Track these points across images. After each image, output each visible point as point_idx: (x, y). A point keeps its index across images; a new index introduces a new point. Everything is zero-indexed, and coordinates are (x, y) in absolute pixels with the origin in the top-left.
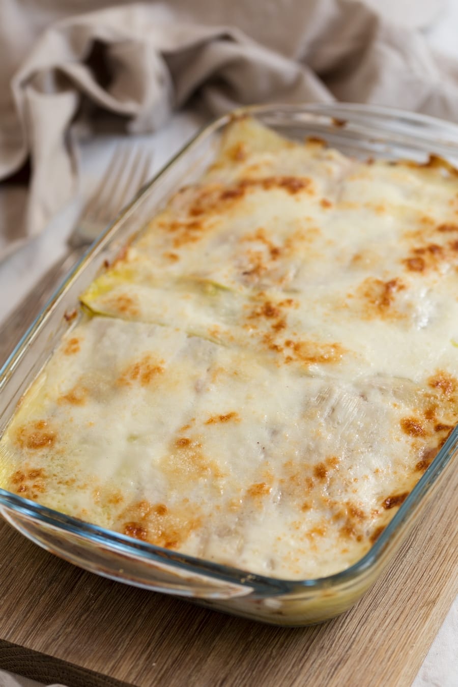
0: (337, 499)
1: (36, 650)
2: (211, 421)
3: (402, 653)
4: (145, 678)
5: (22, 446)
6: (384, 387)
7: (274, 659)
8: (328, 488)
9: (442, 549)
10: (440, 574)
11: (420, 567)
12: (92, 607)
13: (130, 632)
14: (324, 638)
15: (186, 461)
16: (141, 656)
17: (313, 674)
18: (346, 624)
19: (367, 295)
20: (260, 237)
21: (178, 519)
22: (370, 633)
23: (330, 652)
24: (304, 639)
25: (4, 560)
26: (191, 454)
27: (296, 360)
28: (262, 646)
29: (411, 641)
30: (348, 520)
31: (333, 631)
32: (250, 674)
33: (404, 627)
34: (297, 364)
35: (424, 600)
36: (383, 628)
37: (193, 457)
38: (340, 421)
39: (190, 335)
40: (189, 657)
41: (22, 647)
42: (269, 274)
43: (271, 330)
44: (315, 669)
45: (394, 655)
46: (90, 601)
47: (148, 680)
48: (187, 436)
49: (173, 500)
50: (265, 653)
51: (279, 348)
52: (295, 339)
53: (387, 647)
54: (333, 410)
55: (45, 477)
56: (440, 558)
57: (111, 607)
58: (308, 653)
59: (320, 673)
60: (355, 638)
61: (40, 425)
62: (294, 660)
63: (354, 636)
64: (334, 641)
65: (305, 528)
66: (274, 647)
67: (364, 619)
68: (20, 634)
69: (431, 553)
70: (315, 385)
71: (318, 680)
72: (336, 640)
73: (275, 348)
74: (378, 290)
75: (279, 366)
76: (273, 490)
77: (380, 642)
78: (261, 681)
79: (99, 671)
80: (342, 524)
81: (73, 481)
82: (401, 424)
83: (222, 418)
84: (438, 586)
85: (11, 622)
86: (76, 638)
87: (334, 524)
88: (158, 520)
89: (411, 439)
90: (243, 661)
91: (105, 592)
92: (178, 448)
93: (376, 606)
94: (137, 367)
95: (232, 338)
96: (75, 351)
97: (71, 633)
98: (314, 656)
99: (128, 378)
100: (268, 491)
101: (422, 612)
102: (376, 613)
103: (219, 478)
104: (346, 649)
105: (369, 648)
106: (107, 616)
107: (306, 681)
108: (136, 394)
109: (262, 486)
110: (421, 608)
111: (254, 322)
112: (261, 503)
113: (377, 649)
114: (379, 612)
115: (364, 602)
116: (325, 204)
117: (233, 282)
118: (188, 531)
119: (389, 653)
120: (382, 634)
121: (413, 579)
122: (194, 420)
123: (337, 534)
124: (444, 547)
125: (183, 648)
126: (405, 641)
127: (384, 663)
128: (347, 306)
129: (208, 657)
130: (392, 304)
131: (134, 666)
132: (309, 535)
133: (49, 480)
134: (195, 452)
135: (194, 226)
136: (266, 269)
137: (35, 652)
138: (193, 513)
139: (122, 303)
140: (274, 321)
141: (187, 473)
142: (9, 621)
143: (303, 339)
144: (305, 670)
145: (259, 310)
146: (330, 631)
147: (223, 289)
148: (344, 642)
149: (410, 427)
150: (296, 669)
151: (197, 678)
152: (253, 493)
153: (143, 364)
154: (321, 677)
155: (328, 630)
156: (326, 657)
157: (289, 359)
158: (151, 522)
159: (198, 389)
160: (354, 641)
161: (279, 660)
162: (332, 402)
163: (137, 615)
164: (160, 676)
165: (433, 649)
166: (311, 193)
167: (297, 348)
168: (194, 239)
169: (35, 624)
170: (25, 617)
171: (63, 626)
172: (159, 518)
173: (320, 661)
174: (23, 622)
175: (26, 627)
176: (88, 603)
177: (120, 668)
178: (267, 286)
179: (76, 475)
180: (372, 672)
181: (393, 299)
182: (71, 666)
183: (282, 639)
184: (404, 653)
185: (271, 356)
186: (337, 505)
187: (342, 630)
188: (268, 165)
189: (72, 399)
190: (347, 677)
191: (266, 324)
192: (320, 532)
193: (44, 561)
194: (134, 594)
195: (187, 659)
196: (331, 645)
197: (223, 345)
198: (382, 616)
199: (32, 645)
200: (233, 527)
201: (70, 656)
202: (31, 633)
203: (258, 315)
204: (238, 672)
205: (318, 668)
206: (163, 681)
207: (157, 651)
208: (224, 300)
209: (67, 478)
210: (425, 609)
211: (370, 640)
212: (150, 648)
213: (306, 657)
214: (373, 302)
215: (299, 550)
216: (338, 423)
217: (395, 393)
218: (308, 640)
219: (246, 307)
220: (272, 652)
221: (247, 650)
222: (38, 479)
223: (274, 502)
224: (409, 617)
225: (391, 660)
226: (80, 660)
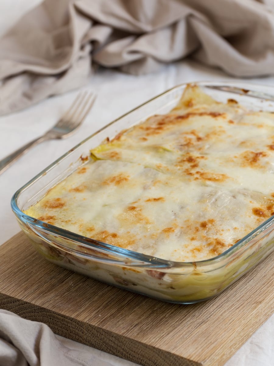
0: (211, 237)
1: (37, 305)
2: (149, 200)
3: (238, 322)
4: (94, 320)
5: (46, 208)
6: (246, 194)
7: (166, 318)
8: (207, 232)
9: (270, 281)
10: (267, 291)
11: (256, 287)
12: (71, 290)
13: (90, 302)
14: (196, 312)
15: (132, 216)
16: (93, 311)
17: (186, 326)
18: (209, 307)
19: (245, 157)
20: (193, 133)
21: (122, 240)
22: (222, 312)
23: (198, 318)
24: (185, 311)
25: (29, 268)
26: (135, 213)
27: (200, 179)
28: (161, 312)
29: (244, 317)
30: (215, 246)
31: (202, 309)
32: (152, 323)
33: (241, 311)
34: (200, 181)
35: (255, 301)
36: (230, 311)
37: (136, 214)
38: (219, 205)
39: (146, 167)
40: (120, 314)
41: (30, 303)
42: (194, 146)
43: (190, 167)
44: (188, 324)
45: (233, 322)
46: (71, 287)
47: (95, 321)
48: (135, 205)
49: (121, 232)
50: (162, 315)
51: (192, 174)
52: (202, 171)
53: (230, 318)
54: (216, 200)
55: (55, 219)
56: (268, 285)
57: (82, 291)
58: (186, 317)
59: (191, 326)
60: (213, 313)
61: (58, 200)
62: (178, 319)
63: (212, 313)
64: (201, 314)
65: (190, 248)
66: (167, 314)
67: (220, 306)
68: (30, 298)
69: (263, 282)
70: (209, 189)
71: (189, 329)
72: (203, 313)
73: (191, 174)
74: (252, 156)
75: (190, 181)
76: (177, 231)
77: (227, 316)
78: (157, 326)
79: (69, 316)
80: (211, 247)
81: (70, 221)
82: (253, 210)
83: (155, 199)
84: (264, 296)
85: (26, 293)
86: (60, 302)
87: (207, 247)
88: (111, 240)
89: (257, 217)
90: (149, 318)
91: (80, 285)
92: (129, 210)
93: (228, 301)
94: (115, 178)
95: (168, 170)
96: (83, 172)
97: (57, 299)
98: (189, 319)
99: (108, 182)
100: (173, 231)
101: (253, 306)
102: (227, 304)
103: (148, 224)
104: (207, 318)
105: (220, 318)
106: (79, 294)
107: (182, 329)
108: (112, 188)
109: (171, 228)
110: (253, 304)
111: (182, 164)
112: (169, 235)
113: (224, 319)
114: (229, 304)
115: (221, 299)
116: (231, 122)
117: (174, 148)
118: (127, 245)
119: (231, 321)
120: (228, 313)
121: (251, 292)
122: (140, 199)
123: (208, 252)
124: (271, 280)
125: (117, 310)
126: (241, 317)
127: (227, 325)
128: (233, 161)
129: (130, 315)
130: (258, 162)
131: (89, 315)
132: (192, 251)
133: (57, 221)
134: (138, 213)
135: (159, 128)
136: (193, 144)
137: (37, 306)
138: (131, 238)
139: (113, 154)
140: (192, 164)
141: (132, 221)
142: (26, 292)
143: (206, 171)
144: (182, 324)
145: (185, 159)
146: (200, 309)
147: (168, 151)
148: (207, 314)
149: (257, 212)
150: (178, 323)
151: (122, 323)
152: (165, 231)
153: (117, 177)
154: (191, 328)
155: (199, 309)
156: (195, 320)
157: (197, 179)
158: (108, 240)
159: (145, 188)
160: (212, 314)
161: (169, 319)
162: (216, 197)
163: (96, 295)
164: (101, 320)
165: (258, 331)
166: (224, 118)
167: (202, 174)
168: (158, 133)
169: (39, 294)
170: (34, 291)
171: (54, 296)
172: (112, 239)
173: (192, 321)
174: (32, 293)
175: (34, 296)
176: (70, 288)
177: (81, 315)
178: (191, 151)
179: (71, 219)
180: (220, 328)
181: (259, 160)
182: (55, 313)
183: (173, 310)
184: (239, 322)
185: (188, 177)
186: (210, 239)
187: (207, 309)
188: (204, 108)
189: (77, 190)
190: (205, 329)
191: (187, 165)
192: (199, 250)
193: (50, 270)
194: (95, 287)
195: (118, 315)
196: (199, 315)
197: (163, 172)
198: (230, 306)
199: (35, 302)
200: (151, 245)
201: (55, 308)
202: (36, 298)
203: (184, 161)
204: (145, 322)
205: (190, 324)
206: (103, 323)
207: (103, 310)
208: (168, 156)
209: (66, 220)
210: (255, 305)
211: (221, 315)
212: (99, 309)
213: (184, 319)
214: (248, 160)
215: (186, 256)
216: (218, 206)
217: (251, 197)
218: (187, 312)
219: (178, 158)
220: (166, 315)
221: (152, 313)
222: (51, 220)
223: (176, 236)
224: (245, 307)
225: (231, 324)
226: (60, 310)
